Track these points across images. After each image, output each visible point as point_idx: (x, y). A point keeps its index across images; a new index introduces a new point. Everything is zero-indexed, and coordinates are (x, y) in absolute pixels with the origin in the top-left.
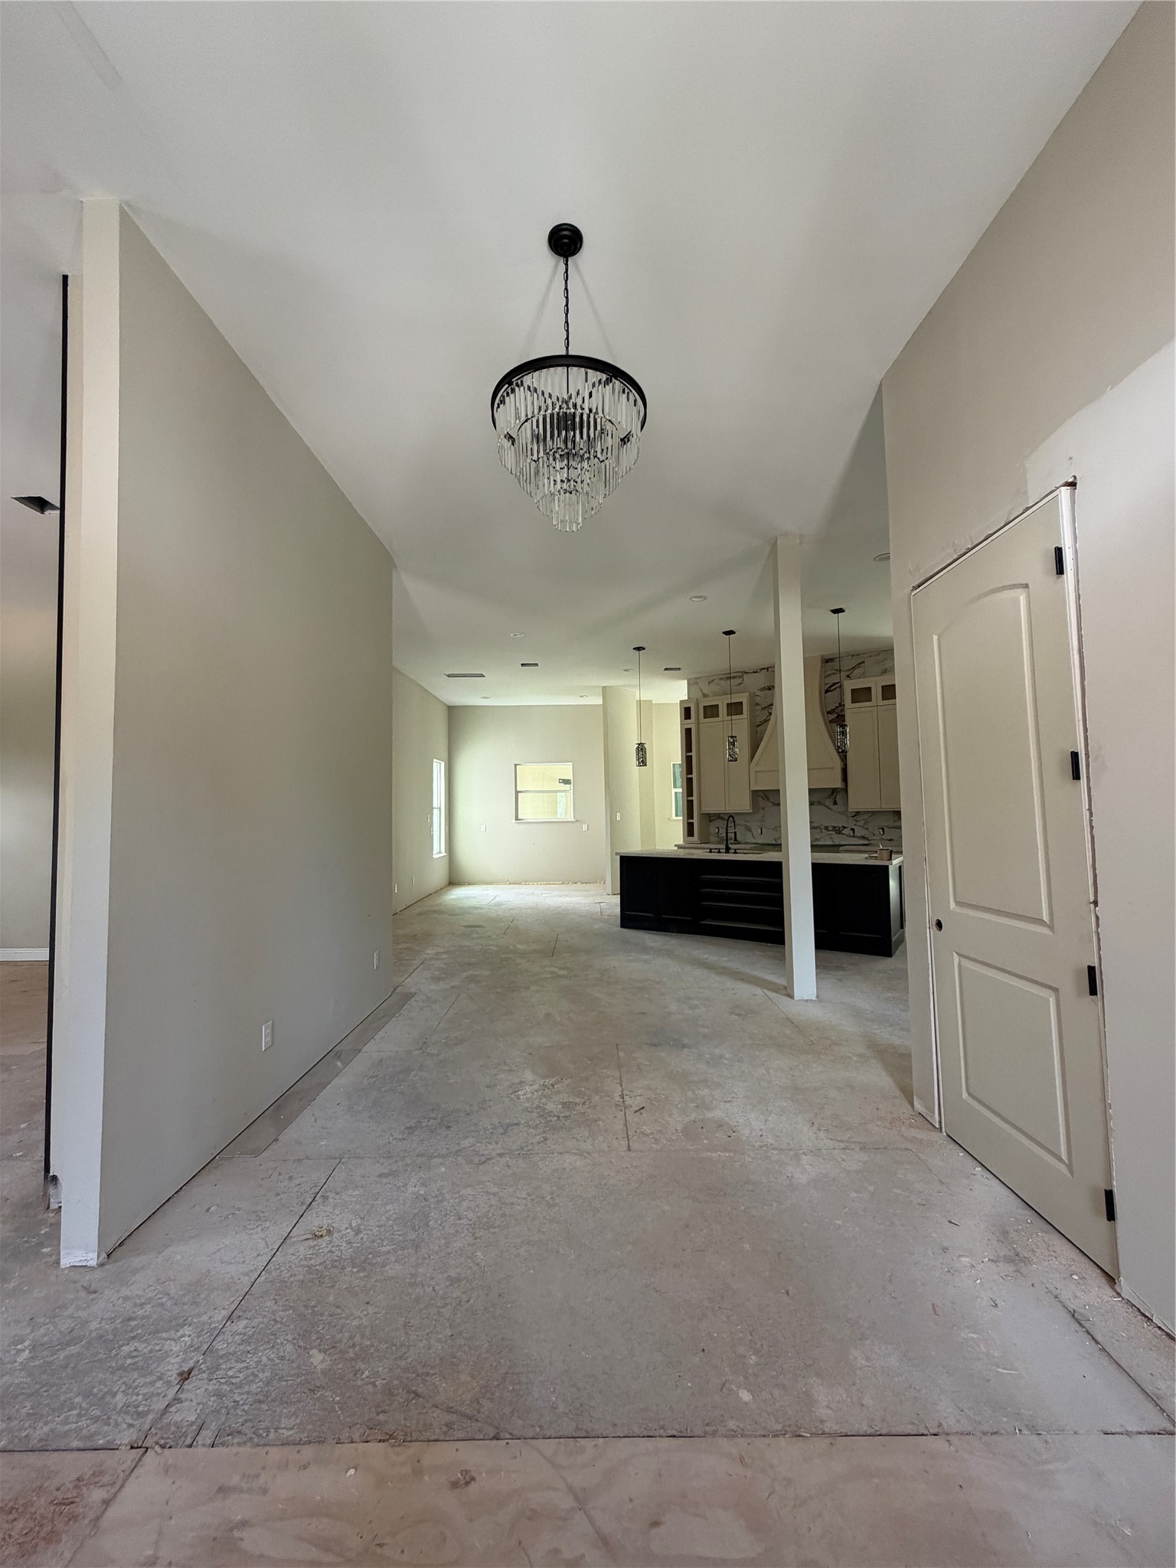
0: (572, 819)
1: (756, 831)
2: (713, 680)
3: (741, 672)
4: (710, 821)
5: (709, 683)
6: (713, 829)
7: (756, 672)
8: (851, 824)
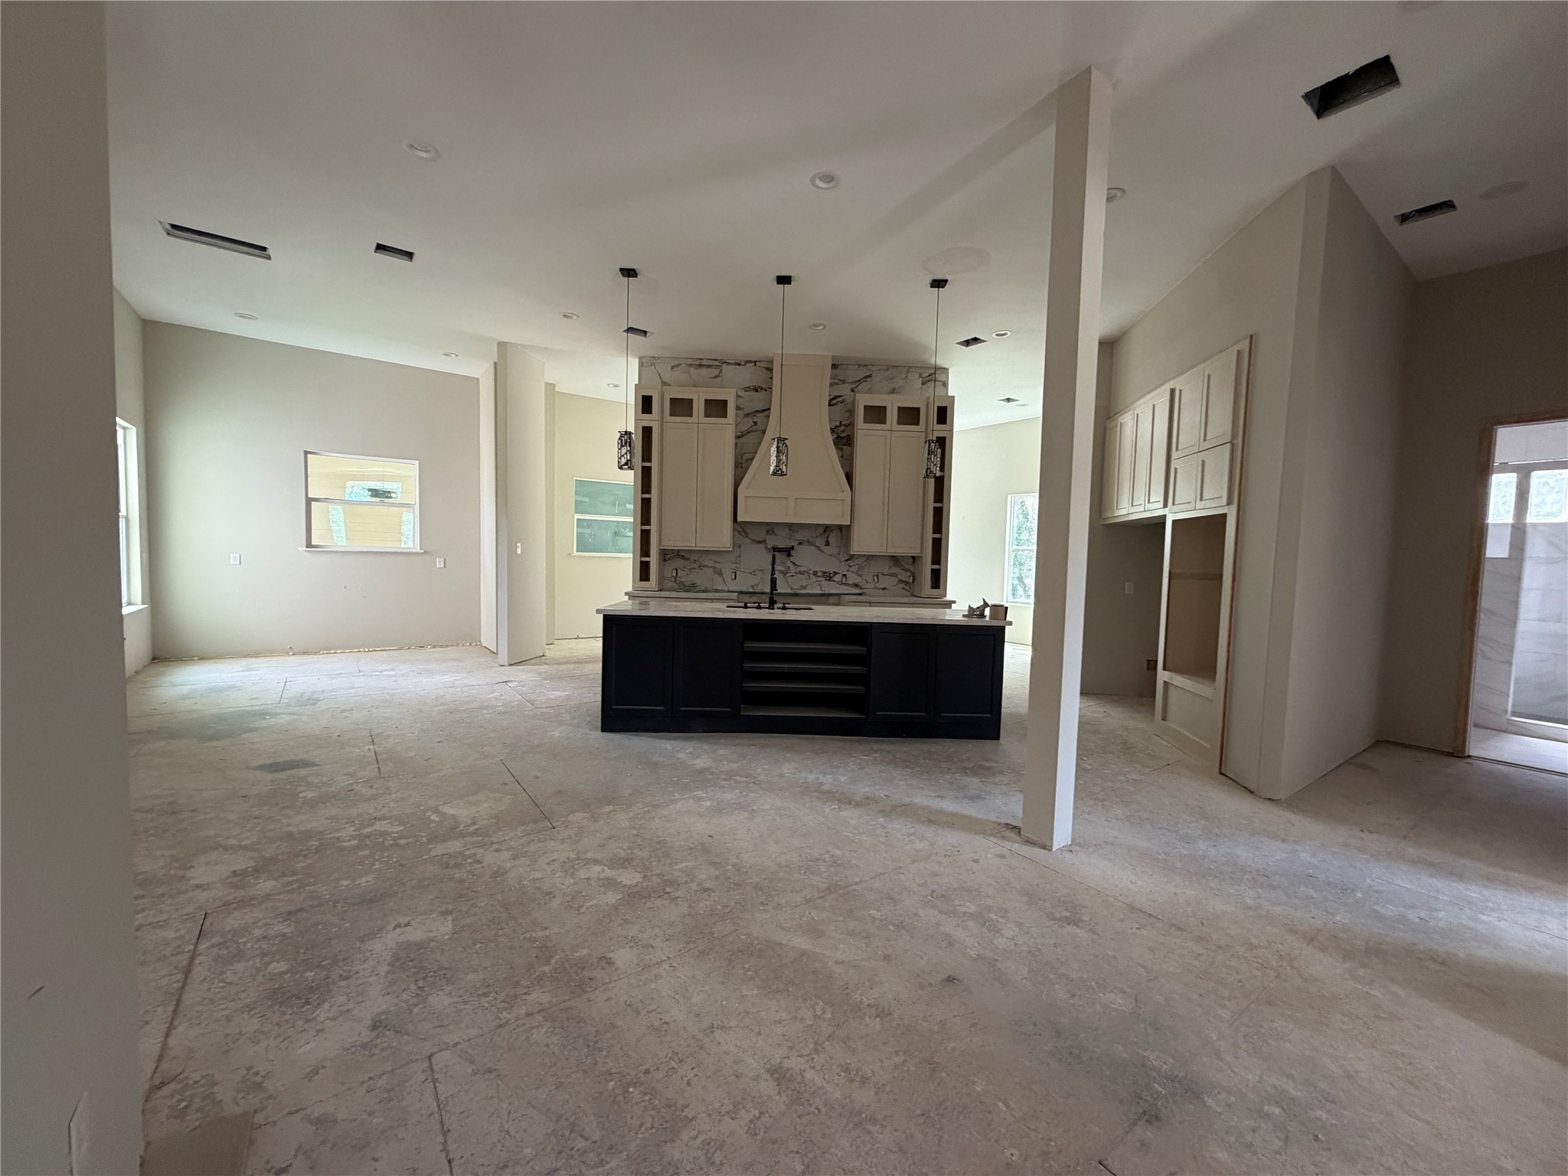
0: (418, 549)
1: (728, 574)
2: (679, 365)
3: (720, 361)
5: (673, 367)
6: (669, 572)
7: (739, 364)
8: (844, 569)
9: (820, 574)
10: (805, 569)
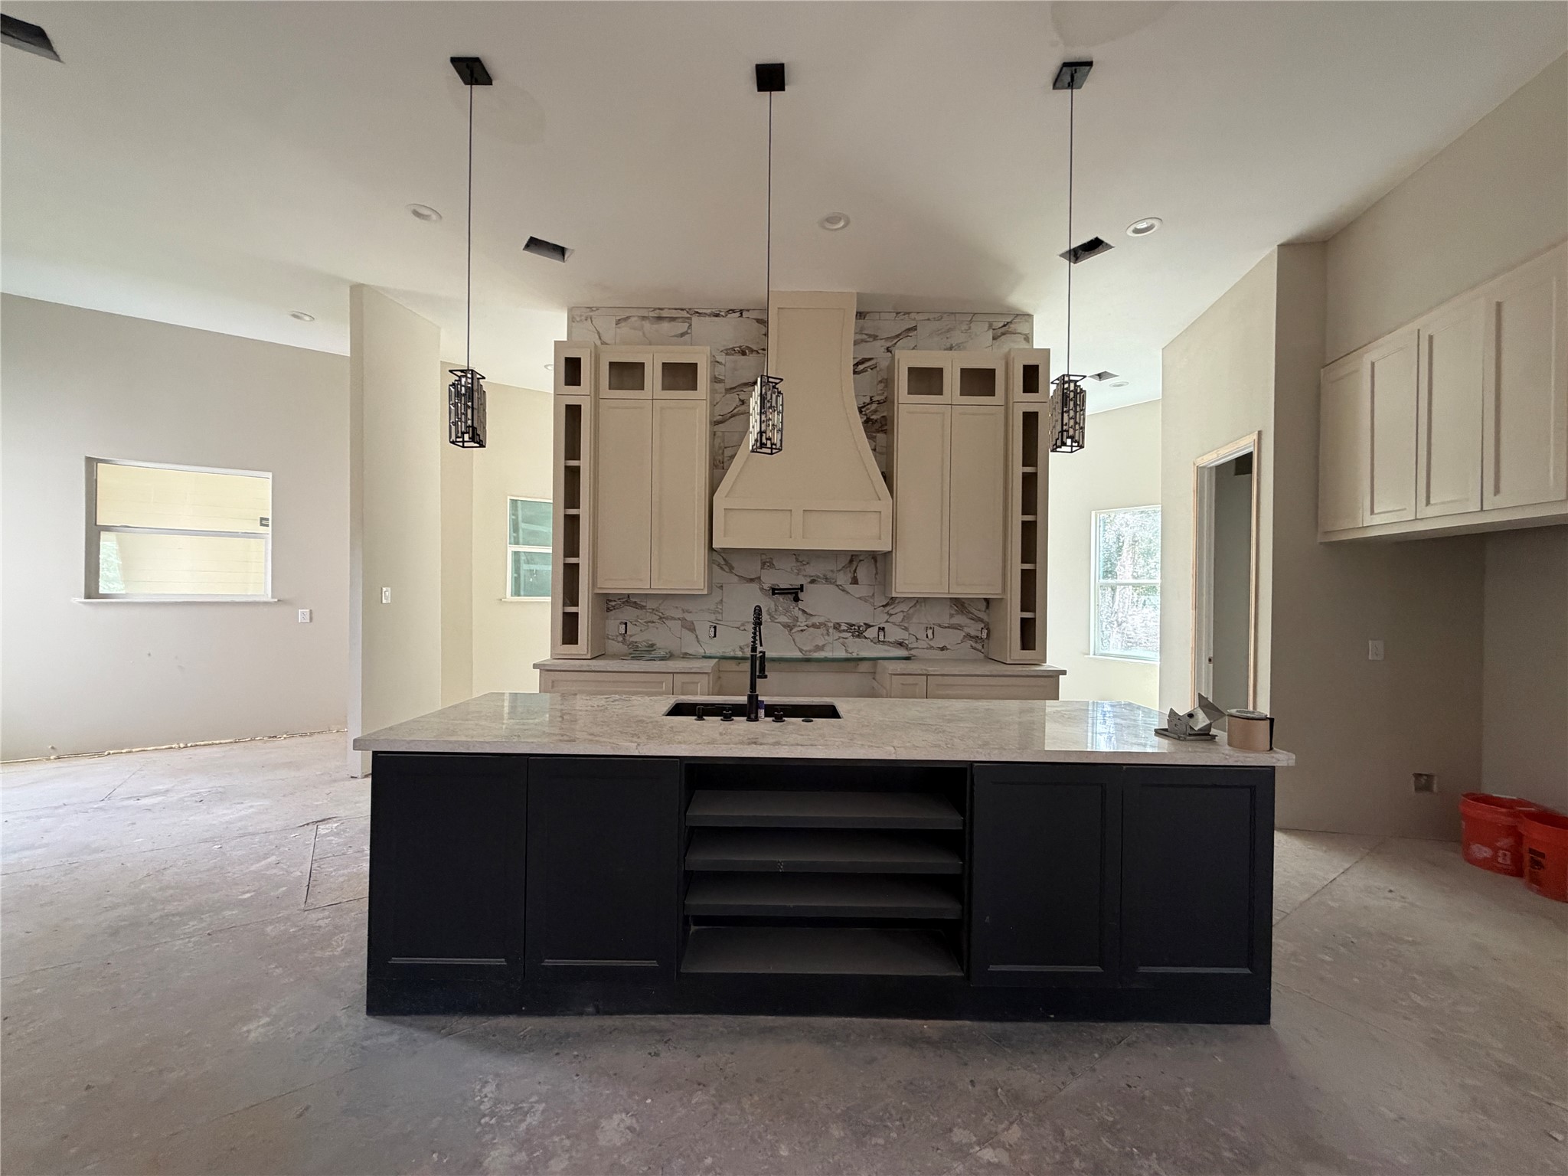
0: (269, 598)
1: (704, 629)
3: (688, 311)
4: (608, 610)
6: (614, 626)
7: (717, 315)
8: (880, 619)
9: (844, 627)
10: (822, 620)
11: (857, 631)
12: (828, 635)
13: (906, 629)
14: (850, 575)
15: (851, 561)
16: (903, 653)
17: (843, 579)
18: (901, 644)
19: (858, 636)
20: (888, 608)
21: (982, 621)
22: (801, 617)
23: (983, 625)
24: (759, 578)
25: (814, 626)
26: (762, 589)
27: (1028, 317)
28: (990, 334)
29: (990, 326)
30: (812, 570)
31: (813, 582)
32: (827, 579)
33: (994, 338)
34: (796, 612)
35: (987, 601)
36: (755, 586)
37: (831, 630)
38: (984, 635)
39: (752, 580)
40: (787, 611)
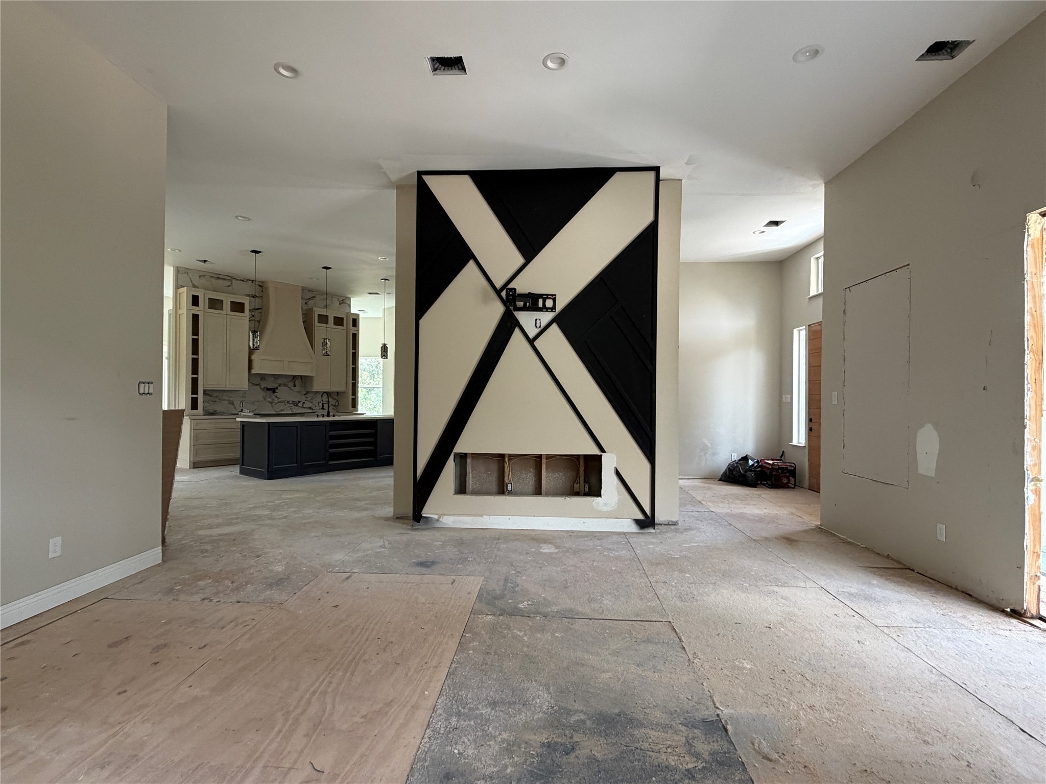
1: (238, 404)
2: (205, 275)
3: (231, 277)
5: (200, 277)
7: (243, 281)
8: (303, 399)
9: (291, 402)
10: (283, 400)
11: (296, 404)
12: (285, 405)
13: (312, 403)
14: (293, 384)
15: (293, 378)
16: (311, 411)
17: (291, 385)
18: (310, 408)
19: (296, 406)
20: (306, 395)
21: (336, 399)
22: (276, 399)
23: (336, 401)
24: (260, 384)
25: (280, 402)
26: (261, 388)
27: (350, 299)
28: (338, 303)
29: (338, 300)
30: (280, 381)
31: (280, 386)
32: (285, 385)
33: (340, 304)
34: (274, 397)
35: (337, 393)
36: (258, 387)
37: (286, 404)
38: (337, 405)
39: (257, 385)
40: (270, 397)
